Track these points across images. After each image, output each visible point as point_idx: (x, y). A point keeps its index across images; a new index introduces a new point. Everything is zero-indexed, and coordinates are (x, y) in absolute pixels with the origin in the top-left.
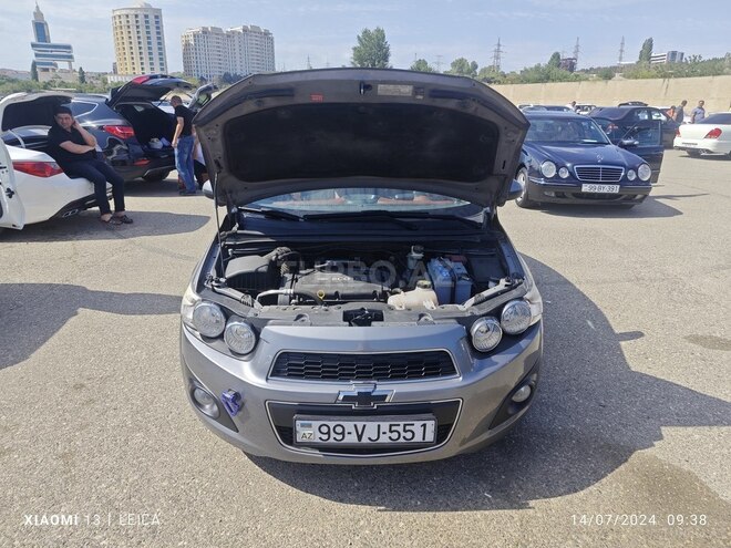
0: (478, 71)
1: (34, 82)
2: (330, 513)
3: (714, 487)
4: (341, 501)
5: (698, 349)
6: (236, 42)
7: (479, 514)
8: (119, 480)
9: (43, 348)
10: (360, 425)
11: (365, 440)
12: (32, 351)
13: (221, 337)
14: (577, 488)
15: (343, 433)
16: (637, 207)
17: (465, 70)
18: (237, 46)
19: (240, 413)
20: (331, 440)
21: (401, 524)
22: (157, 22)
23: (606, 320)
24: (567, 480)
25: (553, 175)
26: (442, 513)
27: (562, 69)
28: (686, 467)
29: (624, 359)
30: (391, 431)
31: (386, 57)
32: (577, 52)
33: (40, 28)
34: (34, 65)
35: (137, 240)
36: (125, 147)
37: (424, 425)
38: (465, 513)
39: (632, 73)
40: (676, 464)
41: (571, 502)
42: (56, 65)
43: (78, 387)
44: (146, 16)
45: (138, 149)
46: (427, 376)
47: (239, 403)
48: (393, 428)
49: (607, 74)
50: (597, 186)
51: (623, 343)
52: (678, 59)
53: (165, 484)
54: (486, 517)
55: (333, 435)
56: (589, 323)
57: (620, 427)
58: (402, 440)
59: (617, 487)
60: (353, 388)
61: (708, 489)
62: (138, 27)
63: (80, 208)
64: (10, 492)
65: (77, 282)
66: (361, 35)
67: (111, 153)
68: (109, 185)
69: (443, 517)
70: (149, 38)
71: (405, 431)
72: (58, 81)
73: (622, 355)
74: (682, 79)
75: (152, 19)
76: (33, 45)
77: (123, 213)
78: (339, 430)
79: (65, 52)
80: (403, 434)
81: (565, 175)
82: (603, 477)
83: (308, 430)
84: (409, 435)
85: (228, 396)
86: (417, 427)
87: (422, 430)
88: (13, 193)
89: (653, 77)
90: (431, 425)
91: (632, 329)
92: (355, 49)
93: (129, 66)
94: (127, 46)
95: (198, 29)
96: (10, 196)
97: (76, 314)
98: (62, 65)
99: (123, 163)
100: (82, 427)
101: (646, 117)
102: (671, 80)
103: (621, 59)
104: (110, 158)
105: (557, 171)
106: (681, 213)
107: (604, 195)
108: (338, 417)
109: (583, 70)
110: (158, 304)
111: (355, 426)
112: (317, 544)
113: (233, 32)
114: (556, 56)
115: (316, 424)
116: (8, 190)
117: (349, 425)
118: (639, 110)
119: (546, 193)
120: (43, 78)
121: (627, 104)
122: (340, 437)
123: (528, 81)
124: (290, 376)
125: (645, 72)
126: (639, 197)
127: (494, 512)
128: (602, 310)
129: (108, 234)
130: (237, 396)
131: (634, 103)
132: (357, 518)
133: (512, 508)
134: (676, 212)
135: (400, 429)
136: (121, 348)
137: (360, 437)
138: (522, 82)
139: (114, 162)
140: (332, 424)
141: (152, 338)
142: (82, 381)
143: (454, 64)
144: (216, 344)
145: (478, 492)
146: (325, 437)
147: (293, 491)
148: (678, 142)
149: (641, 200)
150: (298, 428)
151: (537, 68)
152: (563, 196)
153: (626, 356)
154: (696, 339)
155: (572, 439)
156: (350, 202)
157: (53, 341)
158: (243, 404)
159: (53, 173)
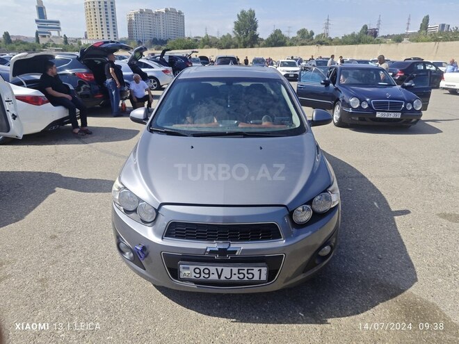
0: (314, 37)
1: (37, 44)
2: (201, 322)
3: (448, 314)
4: (209, 315)
5: (445, 222)
6: (161, 19)
7: (294, 326)
8: (74, 297)
9: (33, 212)
10: (220, 269)
11: (222, 278)
12: (27, 214)
13: (135, 211)
14: (359, 311)
15: (209, 274)
16: (412, 127)
17: (306, 36)
18: (161, 22)
19: (146, 259)
20: (202, 278)
21: (245, 331)
22: (112, 6)
23: (386, 202)
24: (353, 306)
25: (357, 106)
26: (272, 325)
27: (368, 36)
28: (431, 300)
29: (396, 228)
30: (239, 273)
31: (255, 28)
32: (379, 24)
33: (41, 10)
34: (37, 33)
35: (94, 145)
36: (88, 86)
37: (260, 270)
38: (286, 325)
39: (415, 38)
40: (425, 298)
41: (354, 321)
42: (50, 33)
43: (54, 237)
44: (105, 2)
45: (97, 88)
46: (263, 239)
47: (145, 253)
48: (240, 271)
49: (398, 39)
50: (386, 113)
51: (396, 218)
52: (445, 29)
53: (101, 300)
54: (299, 328)
55: (203, 274)
56: (375, 204)
57: (390, 272)
58: (246, 279)
59: (385, 312)
60: (215, 246)
61: (445, 315)
62: (100, 9)
63: (59, 125)
64: (9, 302)
65: (56, 171)
66: (239, 14)
67: (80, 90)
68: (78, 110)
69: (272, 327)
70: (107, 16)
71: (248, 273)
72: (52, 43)
73: (395, 225)
74: (447, 43)
75: (109, 4)
76: (37, 21)
77: (86, 128)
78: (207, 271)
79: (56, 25)
80: (246, 275)
81: (366, 106)
82: (376, 305)
83: (187, 271)
84: (250, 276)
85: (138, 248)
86: (256, 271)
87: (259, 273)
88: (16, 117)
89: (428, 41)
90: (264, 270)
91: (403, 208)
92: (235, 22)
93: (95, 34)
94: (93, 21)
95: (137, 11)
96: (14, 119)
97: (55, 191)
98: (54, 33)
99: (87, 96)
100: (54, 263)
101: (422, 68)
102: (440, 43)
103: (408, 29)
104: (79, 93)
105: (360, 104)
106: (442, 132)
107: (391, 119)
108: (205, 264)
109: (383, 36)
110: (104, 186)
111: (217, 269)
112: (192, 342)
113: (159, 12)
114: (365, 27)
115: (192, 267)
116: (13, 115)
117: (213, 269)
118: (418, 63)
119: (353, 118)
120: (42, 41)
121: (410, 59)
122: (207, 276)
123: (347, 43)
124: (176, 237)
125: (423, 38)
126: (414, 120)
127: (305, 325)
128: (385, 195)
129: (77, 140)
130: (144, 248)
131: (415, 59)
132: (218, 326)
133: (316, 323)
134: (438, 131)
135: (245, 272)
136: (80, 213)
137: (219, 276)
138: (343, 44)
139: (81, 96)
140: (202, 268)
141: (99, 208)
142: (55, 234)
143: (299, 33)
144: (133, 215)
145: (295, 312)
146: (198, 276)
147: (179, 307)
148: (442, 84)
149: (415, 123)
150: (181, 270)
151: (353, 35)
152: (364, 120)
153: (398, 226)
154: (444, 216)
155: (358, 279)
156: (221, 125)
157: (40, 207)
158: (148, 254)
159: (43, 103)
